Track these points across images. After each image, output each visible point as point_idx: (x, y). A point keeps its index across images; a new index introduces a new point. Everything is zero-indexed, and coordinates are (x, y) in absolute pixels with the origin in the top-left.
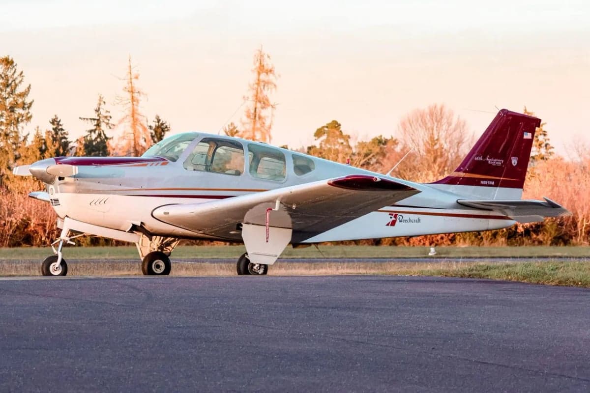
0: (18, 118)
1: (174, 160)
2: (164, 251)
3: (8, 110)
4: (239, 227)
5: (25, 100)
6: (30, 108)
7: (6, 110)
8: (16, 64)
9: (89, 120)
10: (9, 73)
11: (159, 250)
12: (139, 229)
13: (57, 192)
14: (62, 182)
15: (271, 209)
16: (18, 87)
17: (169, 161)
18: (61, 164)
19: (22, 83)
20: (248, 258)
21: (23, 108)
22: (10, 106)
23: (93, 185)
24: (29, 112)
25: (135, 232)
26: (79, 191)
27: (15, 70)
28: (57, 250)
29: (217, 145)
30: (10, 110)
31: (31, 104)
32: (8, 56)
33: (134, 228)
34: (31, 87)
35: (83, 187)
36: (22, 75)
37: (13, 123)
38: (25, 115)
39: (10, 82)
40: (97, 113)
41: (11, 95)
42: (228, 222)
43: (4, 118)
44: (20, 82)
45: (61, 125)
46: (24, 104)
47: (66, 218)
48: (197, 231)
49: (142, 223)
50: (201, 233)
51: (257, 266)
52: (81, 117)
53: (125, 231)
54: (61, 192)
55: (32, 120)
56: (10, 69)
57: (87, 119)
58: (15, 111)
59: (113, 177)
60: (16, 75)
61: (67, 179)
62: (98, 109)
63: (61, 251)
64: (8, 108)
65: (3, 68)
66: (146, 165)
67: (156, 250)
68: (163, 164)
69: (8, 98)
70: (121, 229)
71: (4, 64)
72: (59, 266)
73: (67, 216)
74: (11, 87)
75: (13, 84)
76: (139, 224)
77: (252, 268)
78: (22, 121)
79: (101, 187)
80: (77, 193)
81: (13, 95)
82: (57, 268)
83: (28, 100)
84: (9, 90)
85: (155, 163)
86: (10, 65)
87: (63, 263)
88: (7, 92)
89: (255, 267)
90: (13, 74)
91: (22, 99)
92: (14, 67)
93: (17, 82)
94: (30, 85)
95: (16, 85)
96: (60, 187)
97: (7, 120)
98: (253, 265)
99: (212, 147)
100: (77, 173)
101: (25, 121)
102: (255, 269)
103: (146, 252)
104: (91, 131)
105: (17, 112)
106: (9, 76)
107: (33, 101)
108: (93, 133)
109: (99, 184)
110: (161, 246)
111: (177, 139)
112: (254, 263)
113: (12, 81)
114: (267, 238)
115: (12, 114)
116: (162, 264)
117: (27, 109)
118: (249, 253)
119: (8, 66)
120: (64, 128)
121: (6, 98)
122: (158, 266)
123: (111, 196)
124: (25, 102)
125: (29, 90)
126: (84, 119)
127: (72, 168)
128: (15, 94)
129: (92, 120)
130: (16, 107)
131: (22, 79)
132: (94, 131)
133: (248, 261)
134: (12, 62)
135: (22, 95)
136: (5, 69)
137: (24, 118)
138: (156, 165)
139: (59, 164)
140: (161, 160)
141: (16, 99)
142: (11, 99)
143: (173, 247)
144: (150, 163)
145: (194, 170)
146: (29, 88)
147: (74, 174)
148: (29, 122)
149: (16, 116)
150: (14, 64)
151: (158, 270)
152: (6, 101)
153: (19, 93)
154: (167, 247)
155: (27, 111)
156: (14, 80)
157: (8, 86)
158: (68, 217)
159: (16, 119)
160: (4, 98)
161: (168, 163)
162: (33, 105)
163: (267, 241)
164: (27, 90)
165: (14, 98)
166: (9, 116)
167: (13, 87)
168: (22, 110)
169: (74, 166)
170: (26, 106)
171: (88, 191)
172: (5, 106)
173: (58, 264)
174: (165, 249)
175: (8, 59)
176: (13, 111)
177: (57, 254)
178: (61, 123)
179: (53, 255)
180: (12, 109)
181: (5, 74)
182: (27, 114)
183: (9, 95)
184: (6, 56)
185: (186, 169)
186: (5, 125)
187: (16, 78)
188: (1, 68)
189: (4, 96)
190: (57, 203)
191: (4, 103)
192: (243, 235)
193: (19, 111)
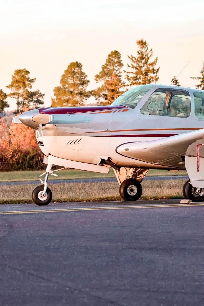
0: (150, 80)
1: (133, 107)
2: (138, 178)
3: (144, 74)
4: (183, 159)
5: (154, 67)
6: (158, 72)
7: (142, 74)
8: (148, 45)
9: (197, 79)
10: (144, 50)
11: (133, 178)
12: (108, 162)
13: (41, 136)
14: (44, 127)
15: (201, 145)
16: (149, 59)
17: (129, 108)
18: (43, 113)
19: (152, 56)
20: (191, 183)
21: (153, 73)
22: (145, 71)
23: (68, 130)
24: (157, 75)
25: (104, 165)
26: (58, 134)
27: (148, 48)
28: (43, 181)
29: (172, 94)
30: (145, 74)
31: (158, 70)
32: (143, 39)
33: (103, 162)
34: (158, 58)
35: (60, 131)
36: (152, 51)
37: (147, 83)
38: (154, 77)
39: (144, 56)
40: (202, 74)
41: (145, 65)
42: (174, 155)
43: (141, 79)
44: (151, 56)
45: (178, 83)
46: (154, 70)
47: (49, 156)
48: (153, 163)
49: (109, 158)
50: (156, 164)
51: (198, 189)
52: (192, 77)
53: (96, 165)
54: (44, 136)
55: (159, 80)
56: (144, 48)
57: (195, 78)
58: (148, 75)
59: (84, 122)
60: (148, 52)
61: (47, 125)
62: (202, 71)
63: (47, 182)
64: (144, 73)
65: (140, 47)
66: (110, 112)
67: (130, 178)
68: (124, 111)
69: (143, 67)
70: (93, 163)
71: (140, 44)
72: (45, 193)
73: (49, 154)
74: (145, 59)
75: (146, 57)
76: (106, 159)
77: (195, 191)
78: (153, 81)
79: (75, 130)
80: (55, 136)
81: (146, 64)
82: (43, 195)
83: (156, 67)
84: (144, 61)
85: (118, 110)
86: (144, 45)
87: (48, 190)
88: (143, 63)
89: (197, 191)
90: (146, 51)
91: (152, 67)
92: (147, 46)
93: (149, 55)
94: (157, 58)
95: (148, 58)
96: (43, 131)
97: (143, 81)
98: (195, 189)
99: (168, 95)
100: (52, 120)
101: (155, 81)
102: (197, 192)
103: (123, 179)
104: (198, 86)
105: (149, 76)
106: (143, 52)
107: (159, 68)
108: (199, 87)
109: (72, 128)
110: (134, 174)
111: (140, 90)
112: (196, 187)
113: (146, 56)
114: (198, 168)
115: (146, 77)
116: (135, 188)
117: (156, 73)
118: (191, 179)
119: (143, 46)
120: (180, 85)
121: (142, 67)
122: (132, 190)
123: (83, 137)
124: (154, 68)
125: (156, 61)
126: (194, 78)
127: (48, 116)
128: (148, 64)
129: (199, 79)
130: (148, 72)
131: (152, 54)
132: (201, 86)
133: (191, 186)
134: (145, 43)
135: (152, 64)
136: (141, 47)
137: (154, 79)
138: (119, 112)
139: (42, 113)
140: (123, 108)
141: (148, 67)
142: (145, 67)
143: (144, 175)
144: (114, 110)
145: (149, 114)
146: (156, 60)
147: (50, 121)
148: (157, 81)
149: (149, 78)
150: (147, 44)
151: (132, 193)
152: (142, 68)
153: (150, 63)
154: (139, 175)
155: (156, 74)
156: (147, 55)
157: (143, 59)
158: (51, 155)
159: (149, 80)
160: (141, 67)
161: (128, 109)
162: (159, 71)
163: (198, 171)
164: (155, 61)
165: (147, 67)
166: (144, 78)
167: (146, 59)
168: (152, 74)
169: (49, 115)
170: (155, 71)
171: (65, 134)
172: (141, 72)
173: (44, 192)
174: (138, 176)
175: (143, 41)
176: (147, 75)
177: (44, 184)
178: (178, 81)
179: (41, 185)
180: (146, 74)
181: (141, 51)
182: (156, 76)
183: (144, 65)
184: (142, 39)
185: (143, 114)
186: (142, 84)
187: (148, 54)
188: (139, 47)
189: (141, 66)
190: (42, 145)
191: (141, 70)
192: (185, 165)
193: (150, 75)
